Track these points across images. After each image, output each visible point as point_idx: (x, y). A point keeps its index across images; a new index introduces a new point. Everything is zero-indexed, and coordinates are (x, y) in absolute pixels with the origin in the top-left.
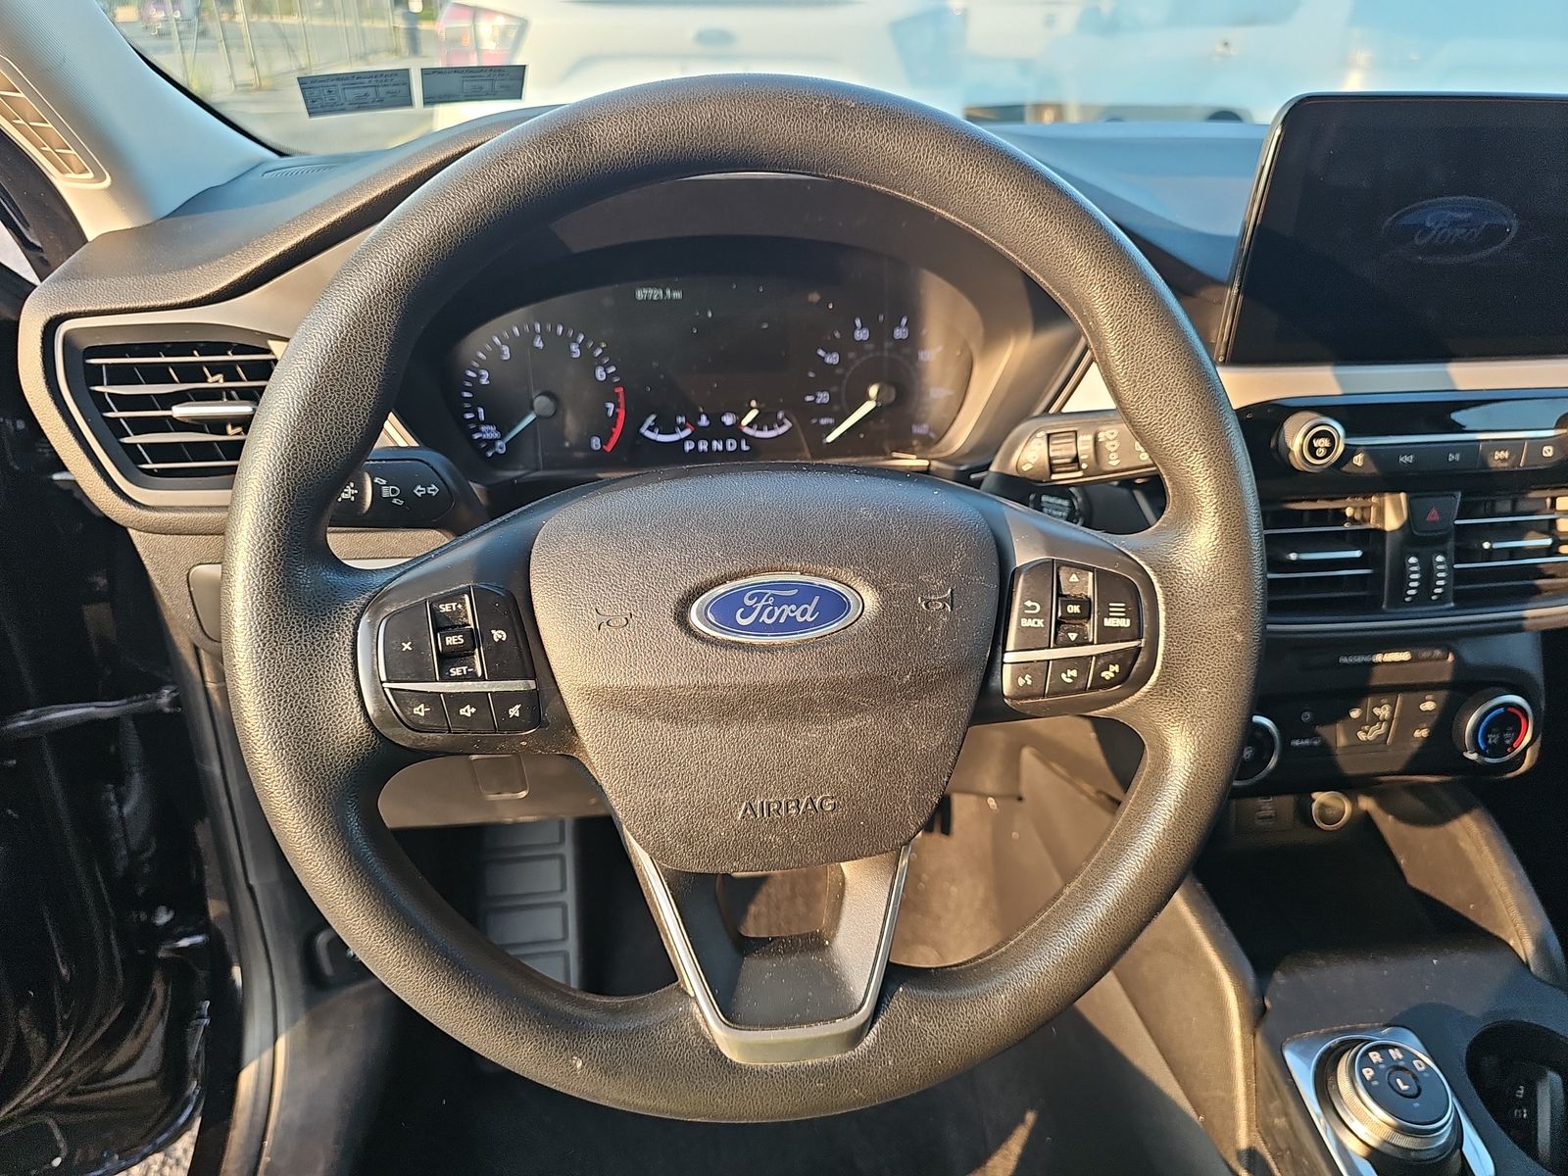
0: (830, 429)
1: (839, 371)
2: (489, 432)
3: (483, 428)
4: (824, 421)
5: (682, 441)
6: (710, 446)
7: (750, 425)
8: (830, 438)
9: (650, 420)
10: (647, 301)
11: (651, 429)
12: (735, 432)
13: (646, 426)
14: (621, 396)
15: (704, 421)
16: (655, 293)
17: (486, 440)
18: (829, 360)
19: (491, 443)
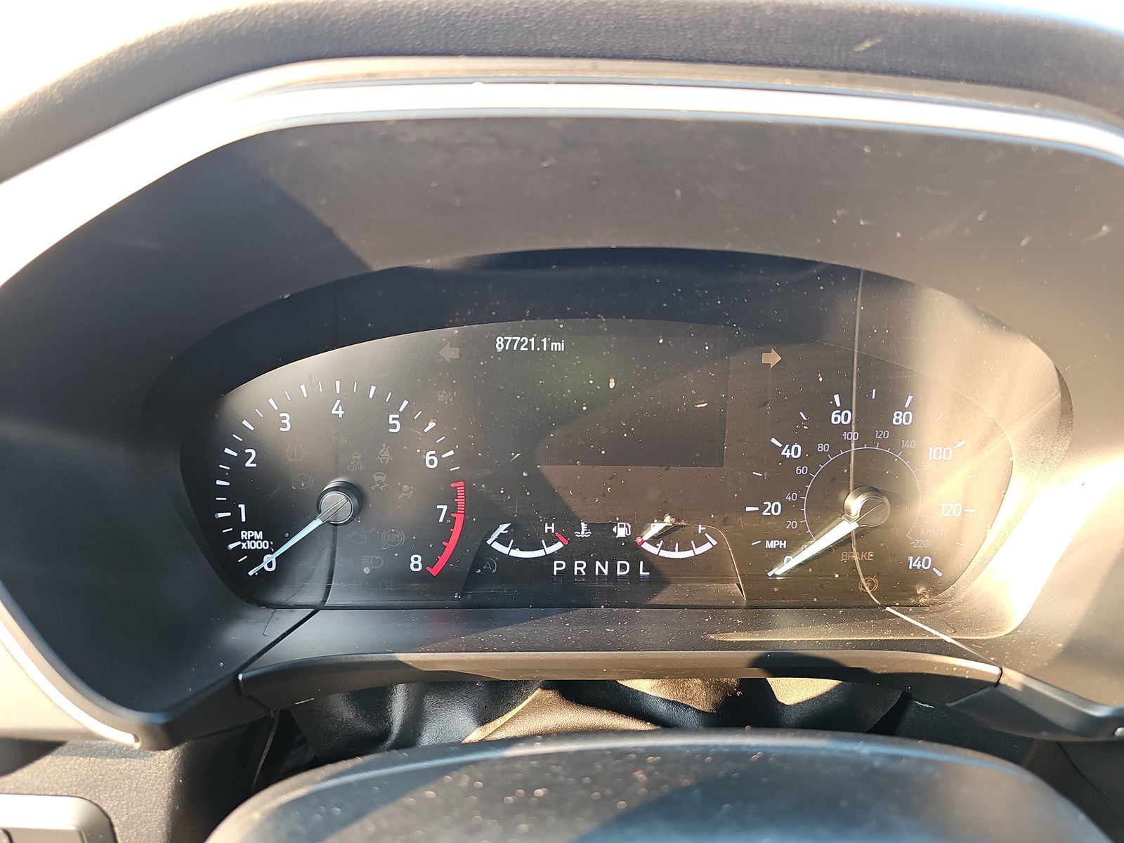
0: (778, 556)
1: (800, 471)
2: (253, 540)
3: (245, 534)
4: (771, 545)
5: (550, 558)
6: (590, 568)
7: (653, 540)
8: (779, 571)
9: (502, 529)
10: (510, 353)
11: (502, 540)
12: (631, 549)
13: (495, 535)
14: (461, 494)
15: (584, 531)
16: (525, 343)
17: (248, 551)
18: (786, 453)
19: (257, 556)
